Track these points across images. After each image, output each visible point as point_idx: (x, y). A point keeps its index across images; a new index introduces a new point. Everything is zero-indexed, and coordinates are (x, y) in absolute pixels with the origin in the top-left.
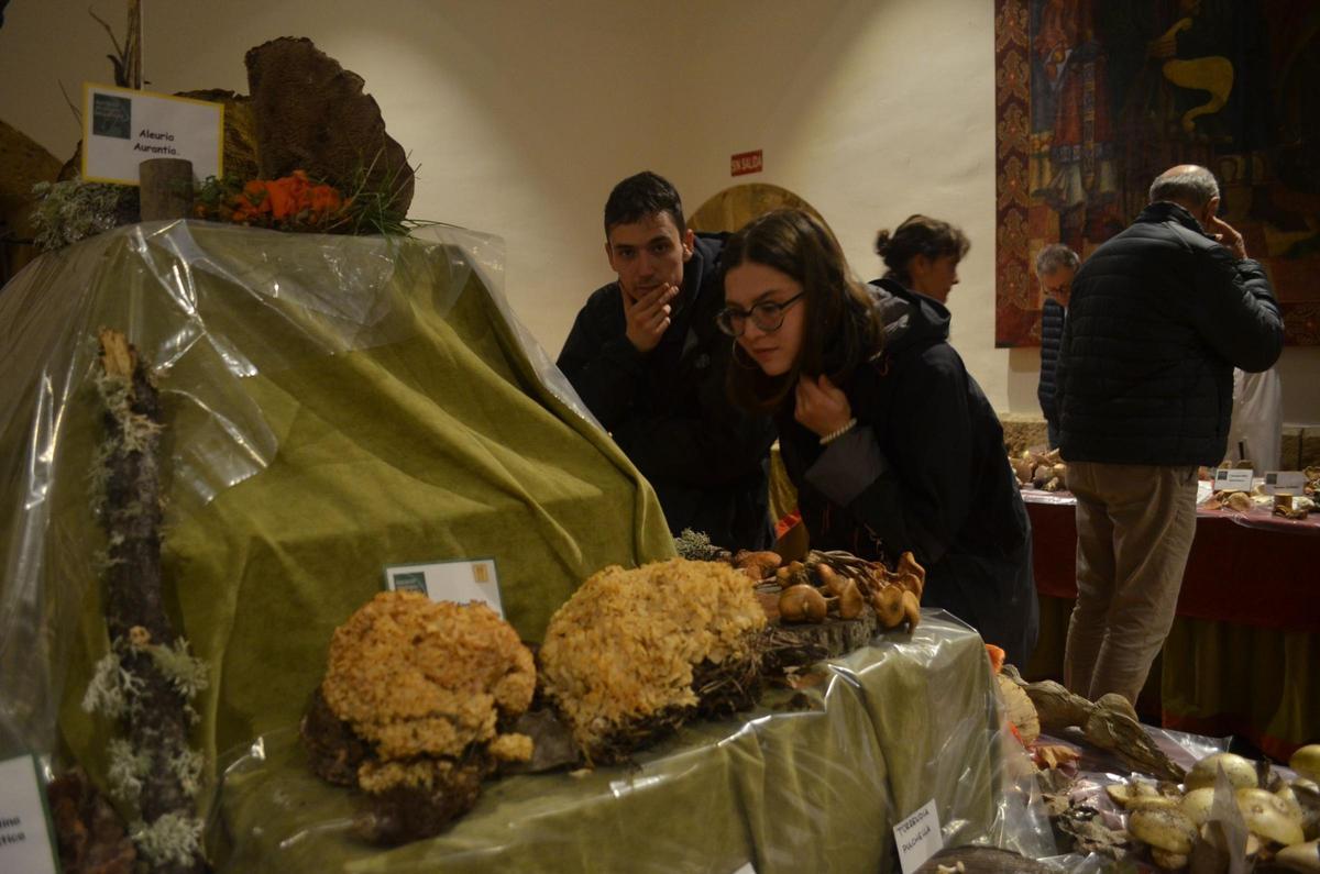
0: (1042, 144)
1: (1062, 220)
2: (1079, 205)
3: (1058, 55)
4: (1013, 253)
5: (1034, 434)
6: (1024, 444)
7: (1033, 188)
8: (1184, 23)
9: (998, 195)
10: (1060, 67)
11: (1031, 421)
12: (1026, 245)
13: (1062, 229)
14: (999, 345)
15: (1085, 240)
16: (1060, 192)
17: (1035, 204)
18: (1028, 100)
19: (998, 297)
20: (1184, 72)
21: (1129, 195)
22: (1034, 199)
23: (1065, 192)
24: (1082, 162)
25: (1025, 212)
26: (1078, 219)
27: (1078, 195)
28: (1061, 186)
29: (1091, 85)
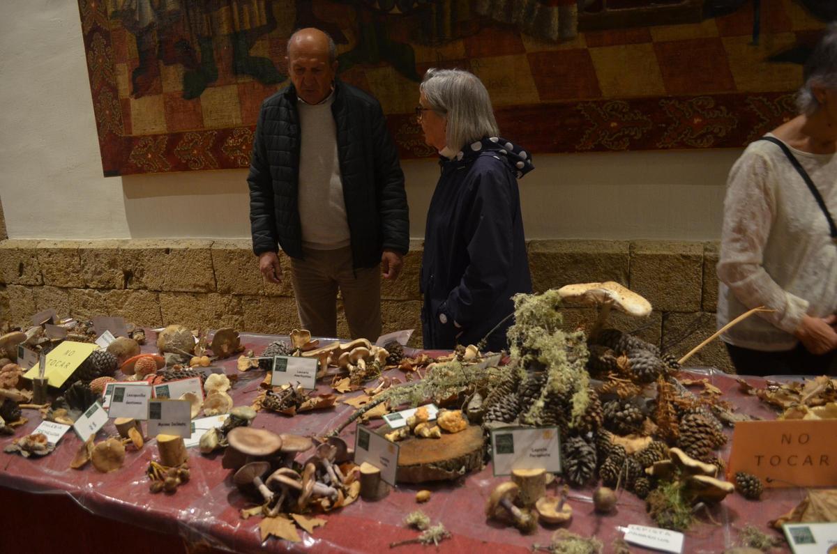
1: (140, 42)
2: (151, 25)
4: (103, 79)
5: (149, 260)
6: (143, 270)
7: (110, 10)
9: (83, 19)
11: (144, 247)
12: (114, 70)
13: (140, 52)
14: (108, 173)
15: (161, 62)
16: (133, 12)
17: (113, 27)
19: (99, 125)
21: (191, 13)
22: (112, 21)
23: (137, 11)
25: (107, 35)
26: (153, 39)
27: (149, 15)
28: (134, 7)
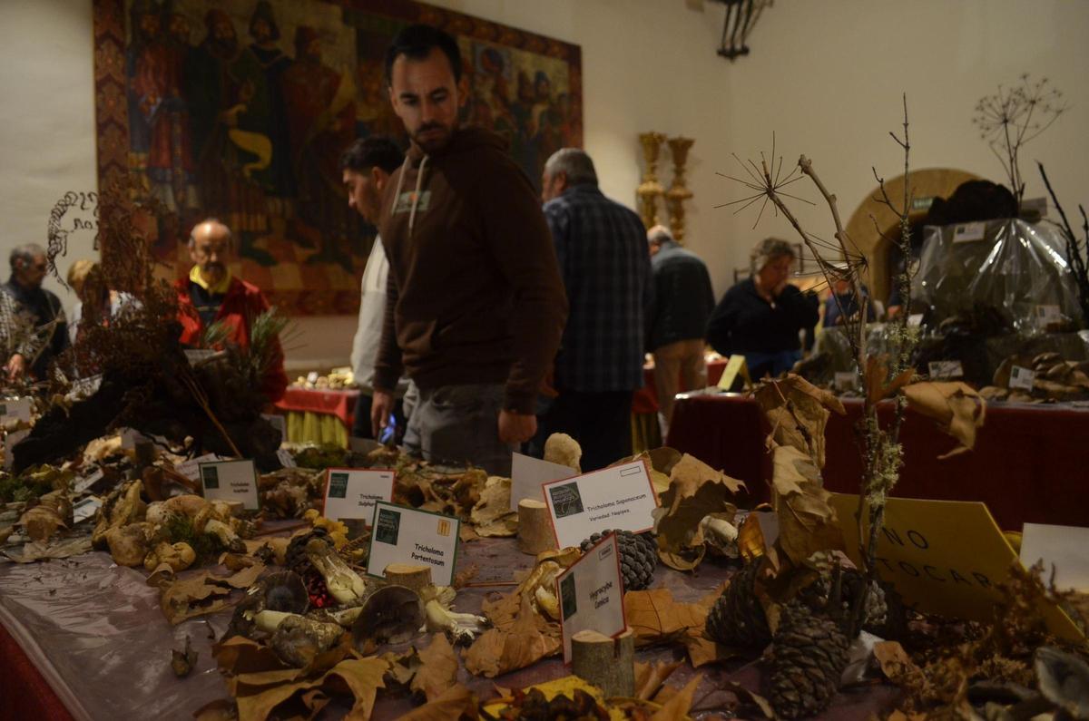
0: (139, 162)
1: (159, 221)
2: (172, 213)
3: (152, 100)
7: (133, 194)
8: (241, 108)
10: (154, 109)
13: (159, 229)
15: (179, 240)
16: (157, 200)
18: (127, 125)
20: (244, 139)
23: (161, 202)
24: (173, 183)
26: (172, 223)
27: (172, 207)
28: (158, 196)
29: (178, 130)
